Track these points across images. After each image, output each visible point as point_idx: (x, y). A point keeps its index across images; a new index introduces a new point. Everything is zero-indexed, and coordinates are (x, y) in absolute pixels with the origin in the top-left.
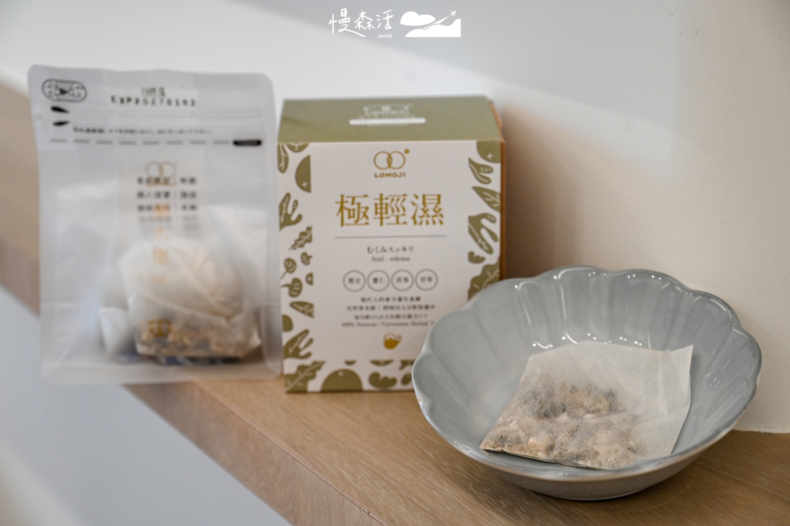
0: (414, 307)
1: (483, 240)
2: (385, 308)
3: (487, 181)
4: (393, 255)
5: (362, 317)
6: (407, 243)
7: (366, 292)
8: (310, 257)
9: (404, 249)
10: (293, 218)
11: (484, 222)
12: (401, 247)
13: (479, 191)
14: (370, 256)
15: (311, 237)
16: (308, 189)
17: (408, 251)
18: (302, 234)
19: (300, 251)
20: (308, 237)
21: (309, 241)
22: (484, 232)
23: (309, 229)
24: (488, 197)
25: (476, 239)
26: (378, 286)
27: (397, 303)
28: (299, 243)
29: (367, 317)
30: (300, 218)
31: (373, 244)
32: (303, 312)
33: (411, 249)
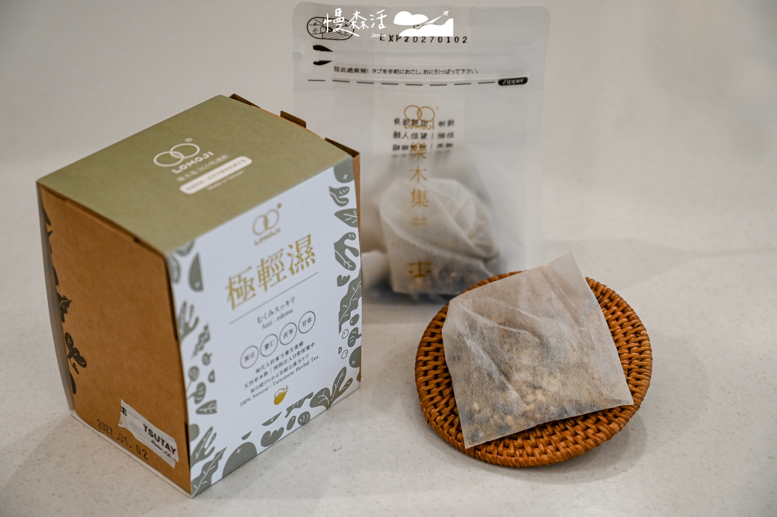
0: (299, 353)
1: (347, 259)
2: (276, 367)
3: (345, 202)
4: (278, 314)
5: (257, 388)
6: (288, 296)
7: (262, 361)
8: (211, 355)
9: (287, 303)
10: (191, 325)
11: (347, 242)
12: (285, 303)
13: (340, 215)
14: (261, 325)
15: (209, 335)
16: (200, 288)
17: (290, 304)
18: (202, 336)
19: (201, 354)
20: (206, 337)
21: (207, 340)
22: (348, 253)
23: (206, 328)
24: (348, 217)
25: (341, 262)
26: (271, 349)
27: (287, 357)
28: (199, 347)
29: (261, 385)
30: (197, 320)
31: (260, 313)
32: (208, 412)
33: (293, 299)
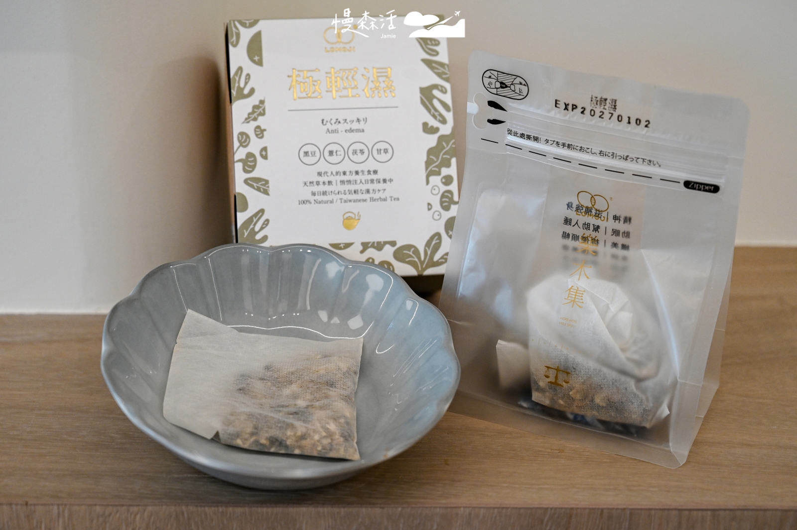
0: (372, 181)
1: (436, 110)
2: (342, 182)
3: (435, 53)
4: (348, 127)
5: (319, 193)
6: (361, 114)
7: (322, 166)
8: (265, 130)
9: (358, 120)
10: (246, 91)
11: (436, 92)
12: (355, 119)
13: (428, 63)
14: (325, 128)
15: (264, 110)
16: (260, 63)
17: (362, 122)
18: (255, 107)
19: (253, 124)
20: (261, 110)
21: (263, 114)
22: (436, 103)
23: (262, 102)
24: (437, 69)
25: (429, 111)
26: (334, 159)
27: (354, 177)
28: (253, 116)
29: (324, 193)
30: (252, 91)
31: (327, 116)
32: (258, 189)
33: (365, 120)
